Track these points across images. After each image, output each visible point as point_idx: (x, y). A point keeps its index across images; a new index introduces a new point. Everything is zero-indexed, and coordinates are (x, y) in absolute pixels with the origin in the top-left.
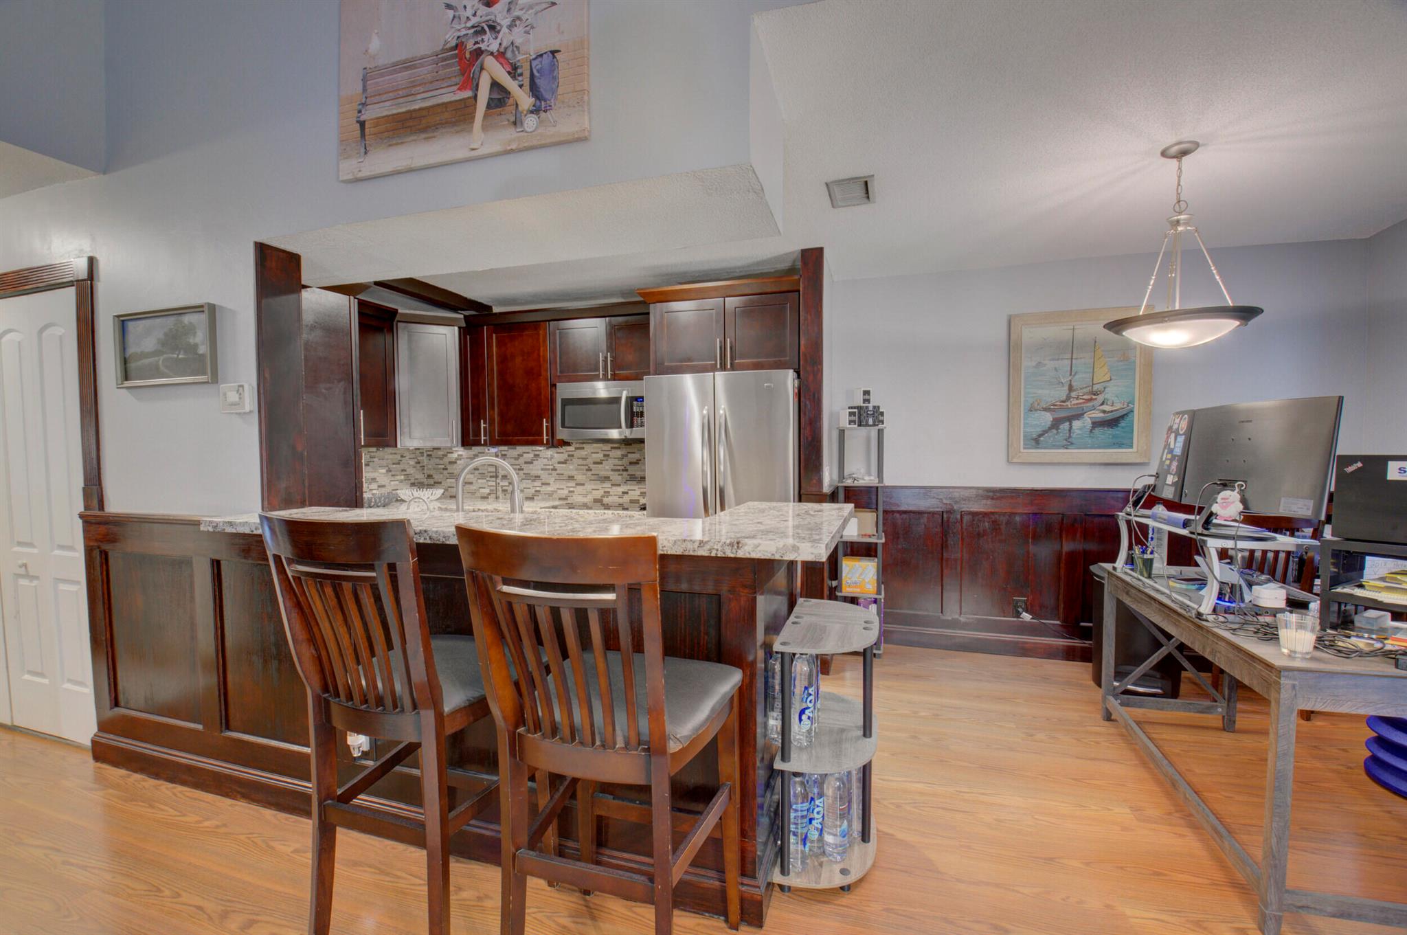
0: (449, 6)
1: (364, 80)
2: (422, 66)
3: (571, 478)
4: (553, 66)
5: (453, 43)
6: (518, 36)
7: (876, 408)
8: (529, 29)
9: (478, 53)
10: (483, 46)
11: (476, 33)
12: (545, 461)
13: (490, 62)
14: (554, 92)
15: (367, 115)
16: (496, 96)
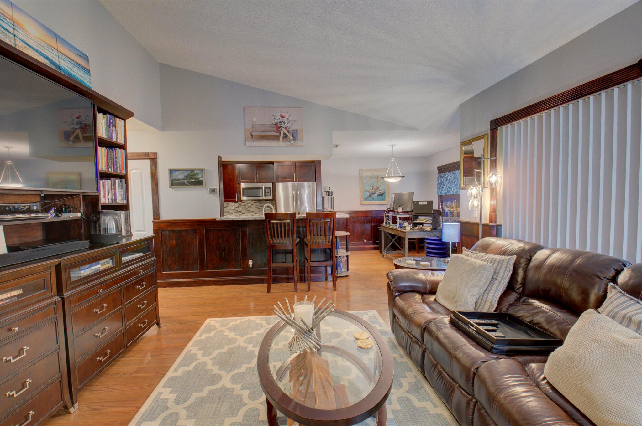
0: (273, 116)
1: (252, 126)
2: (267, 126)
3: (240, 212)
4: (297, 132)
5: (275, 123)
6: (289, 125)
7: (332, 191)
8: (292, 124)
9: (280, 127)
10: (282, 126)
11: (280, 123)
12: (231, 207)
13: (283, 129)
14: (297, 137)
15: (253, 134)
16: (285, 135)
